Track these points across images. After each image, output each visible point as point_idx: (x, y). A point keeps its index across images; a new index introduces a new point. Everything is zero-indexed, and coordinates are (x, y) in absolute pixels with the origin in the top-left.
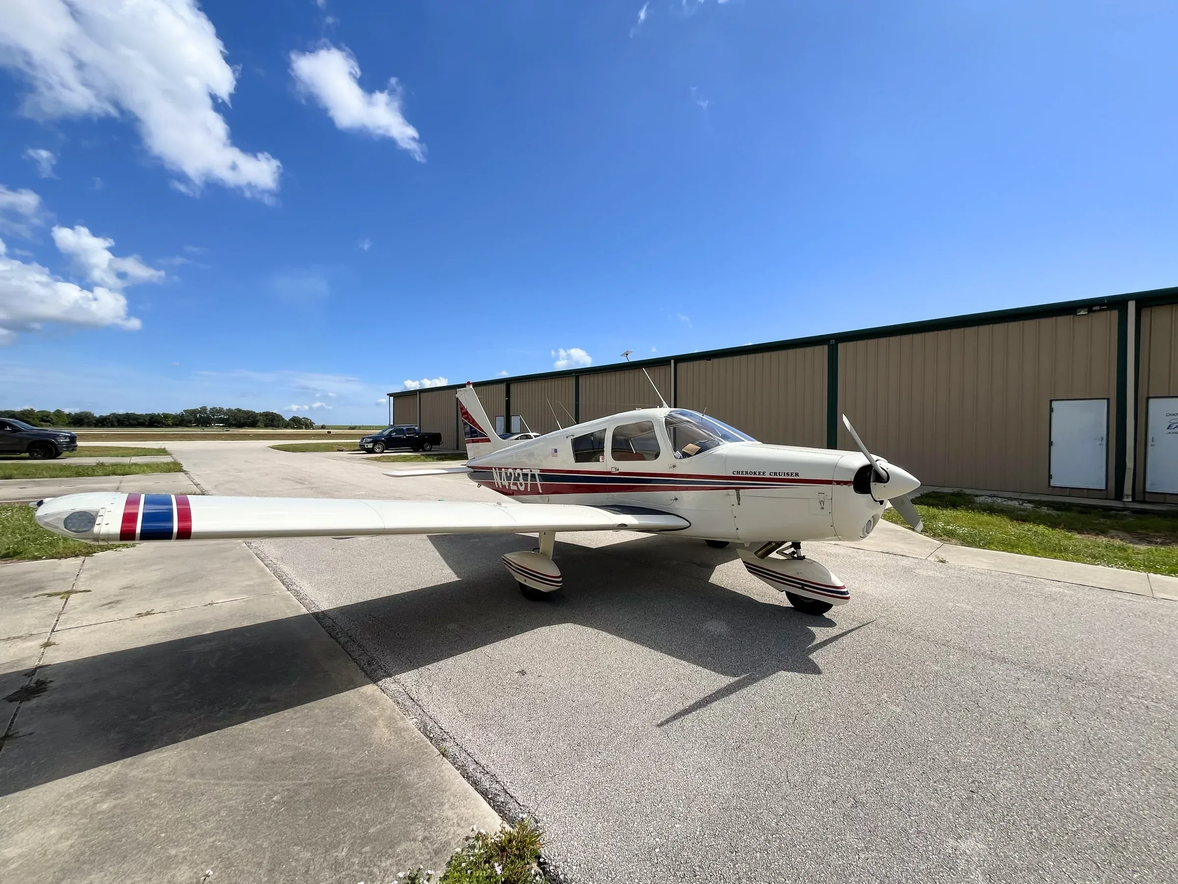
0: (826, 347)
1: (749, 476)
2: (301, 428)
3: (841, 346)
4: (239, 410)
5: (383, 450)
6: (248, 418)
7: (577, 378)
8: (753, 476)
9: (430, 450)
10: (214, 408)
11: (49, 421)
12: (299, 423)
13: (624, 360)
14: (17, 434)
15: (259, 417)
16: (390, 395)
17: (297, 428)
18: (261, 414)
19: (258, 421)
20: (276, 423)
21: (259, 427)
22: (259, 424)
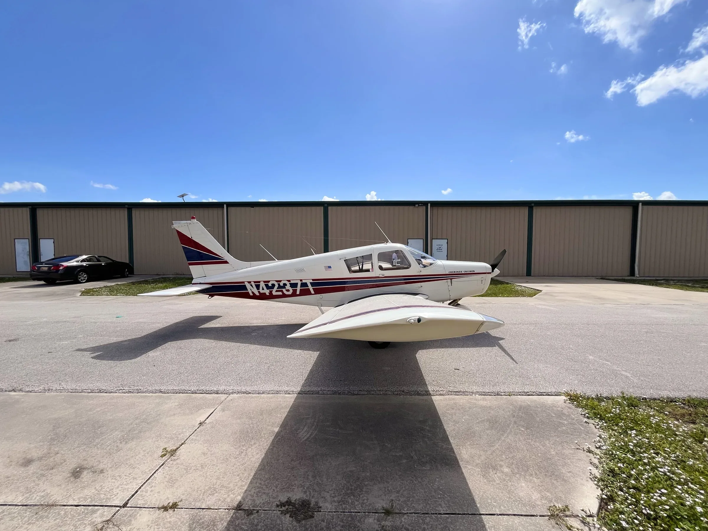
0: (322, 208)
1: (456, 273)
3: (330, 208)
7: (130, 209)
8: (457, 273)
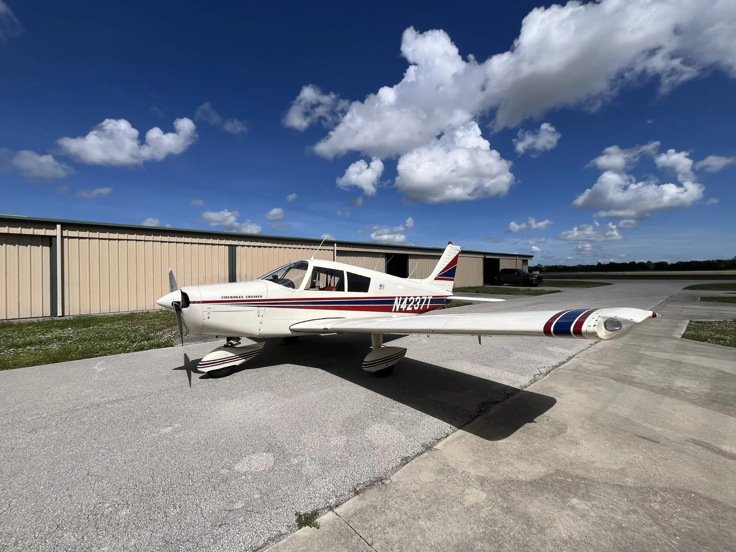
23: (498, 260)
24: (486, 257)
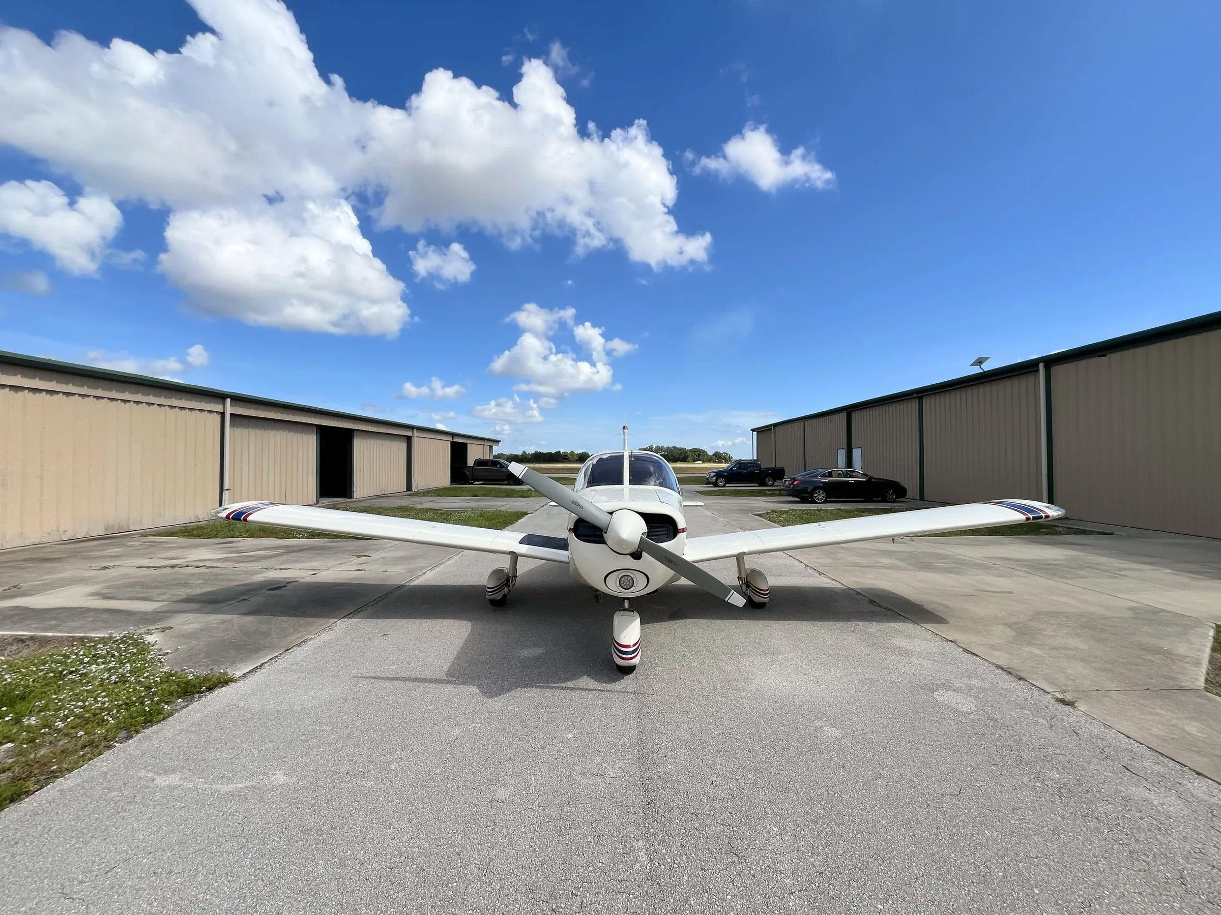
2: (722, 462)
4: (674, 447)
5: (725, 484)
6: (681, 455)
7: (920, 398)
9: (772, 485)
10: (658, 446)
11: (567, 459)
12: (720, 458)
13: (977, 370)
14: (503, 469)
15: (689, 453)
16: (753, 430)
17: (718, 462)
18: (690, 451)
19: (688, 456)
20: (701, 457)
21: (689, 462)
22: (689, 459)
23: (465, 445)
24: (454, 440)
